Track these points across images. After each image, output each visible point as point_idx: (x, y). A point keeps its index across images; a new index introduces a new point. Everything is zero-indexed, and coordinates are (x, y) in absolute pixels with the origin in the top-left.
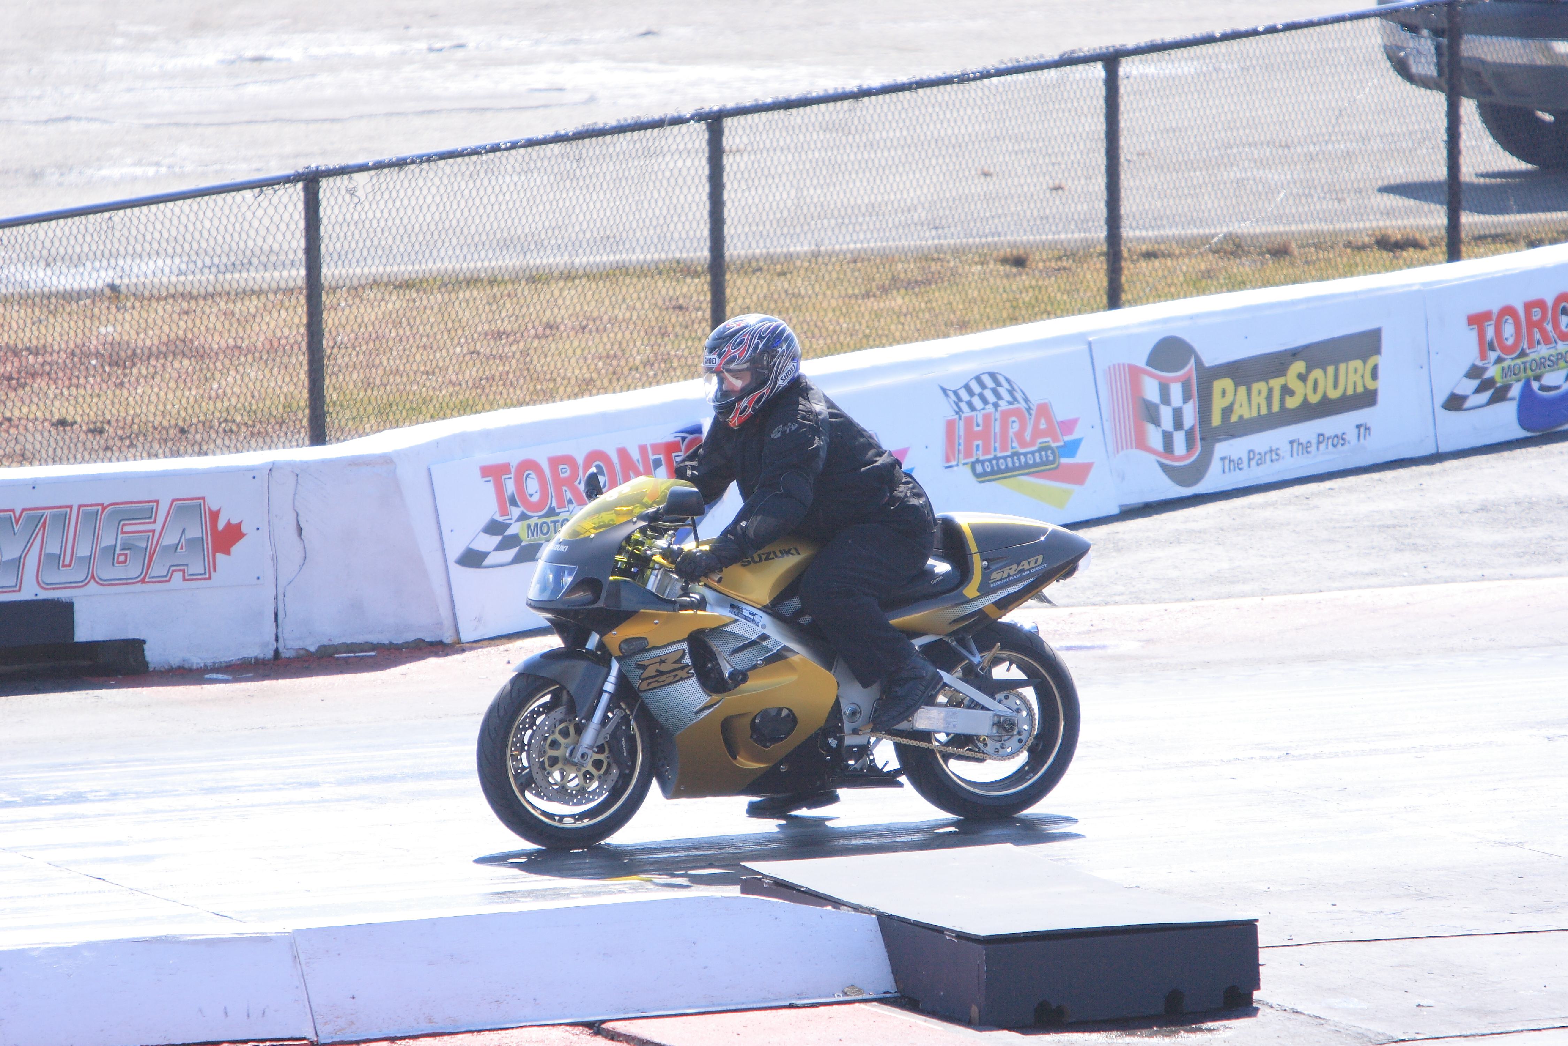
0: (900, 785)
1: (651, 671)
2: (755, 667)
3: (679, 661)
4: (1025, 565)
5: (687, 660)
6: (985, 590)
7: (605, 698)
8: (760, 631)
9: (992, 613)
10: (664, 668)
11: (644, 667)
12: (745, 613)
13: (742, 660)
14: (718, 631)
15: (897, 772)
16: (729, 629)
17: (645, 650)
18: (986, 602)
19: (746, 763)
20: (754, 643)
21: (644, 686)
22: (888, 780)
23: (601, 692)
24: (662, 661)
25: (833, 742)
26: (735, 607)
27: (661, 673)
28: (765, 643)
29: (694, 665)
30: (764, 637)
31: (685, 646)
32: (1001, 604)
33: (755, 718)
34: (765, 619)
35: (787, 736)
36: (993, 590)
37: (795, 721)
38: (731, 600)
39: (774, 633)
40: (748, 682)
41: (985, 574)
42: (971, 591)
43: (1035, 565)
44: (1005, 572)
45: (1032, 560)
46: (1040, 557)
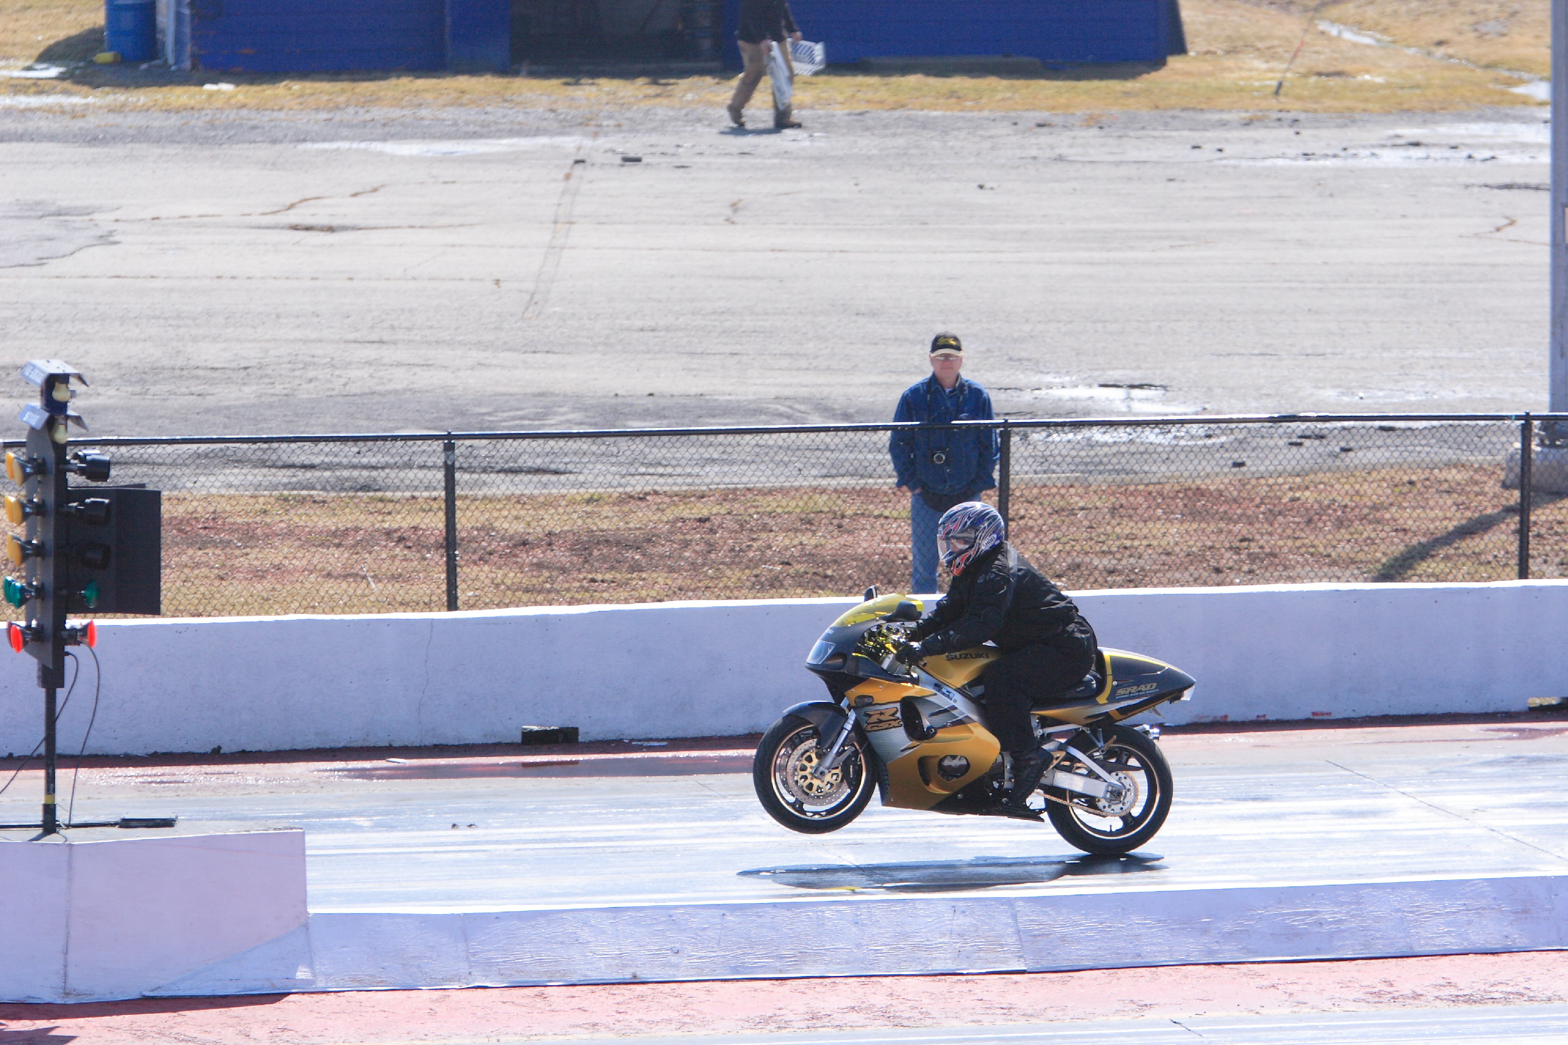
0: (1042, 820)
1: (874, 719)
2: (944, 727)
3: (893, 715)
4: (1143, 688)
5: (899, 715)
6: (1112, 699)
7: (845, 733)
8: (952, 703)
9: (1117, 716)
10: (883, 718)
11: (870, 716)
12: (944, 690)
13: (938, 720)
14: (921, 699)
15: (1041, 811)
16: (930, 699)
17: (871, 704)
18: (1112, 708)
19: (935, 790)
20: (946, 711)
21: (869, 728)
22: (1034, 815)
23: (843, 728)
24: (881, 714)
25: (996, 785)
26: (938, 686)
27: (880, 721)
28: (954, 712)
29: (904, 719)
30: (954, 708)
31: (898, 705)
32: (1122, 711)
33: (942, 760)
34: (957, 696)
35: (962, 774)
36: (1119, 701)
37: (968, 765)
38: (936, 681)
39: (962, 707)
40: (940, 735)
41: (1114, 689)
42: (1102, 699)
43: (1150, 689)
44: (1129, 689)
45: (1149, 686)
46: (1155, 685)
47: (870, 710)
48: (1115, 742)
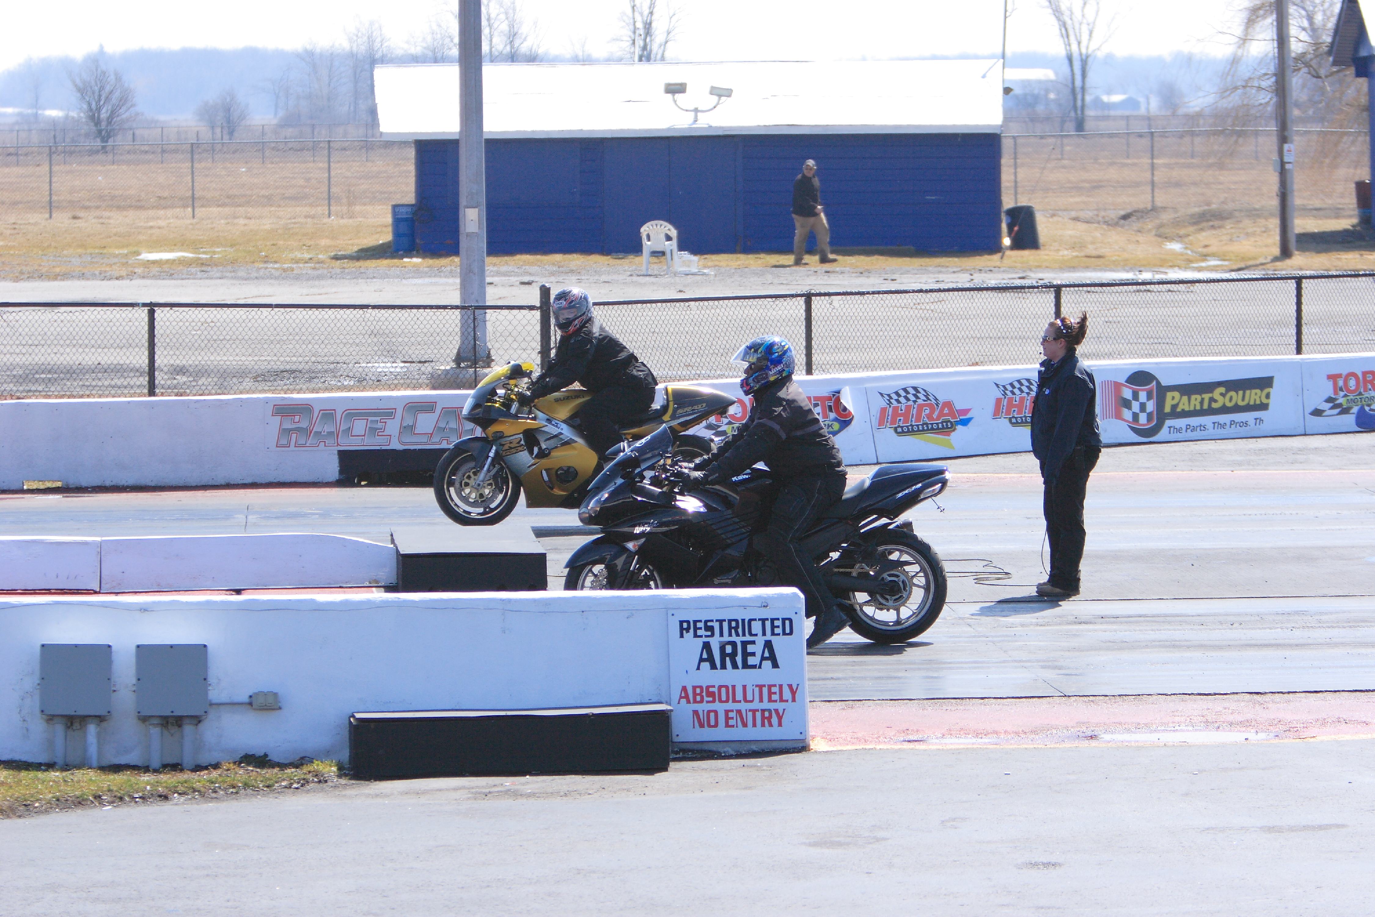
1: (506, 447)
2: (556, 447)
3: (519, 443)
4: (696, 407)
5: (522, 442)
6: (673, 417)
7: (490, 459)
8: (560, 430)
9: (678, 428)
10: (512, 446)
11: (503, 445)
12: (553, 423)
13: (552, 443)
14: (537, 430)
16: (543, 429)
17: (502, 437)
18: (674, 423)
19: (557, 492)
20: (556, 436)
21: (504, 454)
23: (488, 457)
24: (511, 443)
26: (549, 421)
27: (511, 448)
28: (561, 436)
29: (526, 445)
30: (561, 434)
31: (521, 436)
32: (681, 424)
33: (557, 471)
34: (564, 426)
35: (573, 479)
36: (679, 417)
37: (577, 473)
38: (547, 417)
39: (567, 432)
40: (554, 454)
41: (675, 411)
42: (666, 417)
43: (701, 408)
44: (686, 409)
45: (700, 406)
46: (704, 405)
47: (503, 441)
48: (679, 446)
